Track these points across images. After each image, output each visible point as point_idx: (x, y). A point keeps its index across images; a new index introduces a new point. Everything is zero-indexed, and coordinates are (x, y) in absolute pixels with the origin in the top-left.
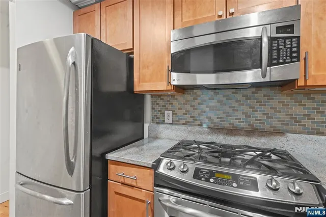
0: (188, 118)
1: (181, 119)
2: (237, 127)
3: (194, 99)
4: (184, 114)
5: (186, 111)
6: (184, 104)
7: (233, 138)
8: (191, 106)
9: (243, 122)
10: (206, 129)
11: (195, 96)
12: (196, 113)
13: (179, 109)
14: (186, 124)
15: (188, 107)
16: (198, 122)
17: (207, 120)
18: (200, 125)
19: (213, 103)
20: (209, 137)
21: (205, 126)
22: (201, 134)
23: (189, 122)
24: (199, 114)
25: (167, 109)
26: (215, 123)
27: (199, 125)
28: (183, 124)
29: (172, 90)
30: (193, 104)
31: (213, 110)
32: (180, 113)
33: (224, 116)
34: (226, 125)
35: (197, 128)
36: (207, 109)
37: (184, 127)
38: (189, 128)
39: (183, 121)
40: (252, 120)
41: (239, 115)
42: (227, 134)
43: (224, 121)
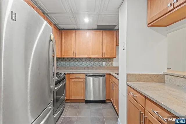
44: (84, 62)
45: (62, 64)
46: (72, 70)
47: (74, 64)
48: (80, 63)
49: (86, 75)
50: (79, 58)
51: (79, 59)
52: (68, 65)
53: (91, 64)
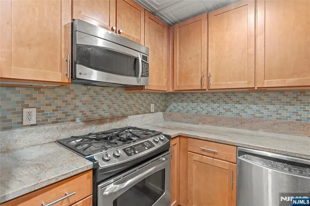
0: (59, 114)
1: (50, 117)
2: (103, 117)
3: (67, 93)
4: (53, 110)
5: (57, 107)
6: (54, 99)
7: (102, 126)
8: (63, 101)
9: (107, 113)
10: (81, 123)
11: (67, 90)
12: (68, 109)
13: (47, 105)
14: (57, 122)
15: (59, 102)
16: (72, 117)
17: (80, 114)
18: (74, 121)
19: (85, 98)
20: (84, 130)
21: (78, 120)
22: (76, 129)
23: (60, 119)
24: (72, 109)
25: (27, 106)
26: (88, 116)
27: (72, 121)
28: (53, 123)
29: (69, 83)
30: (66, 99)
31: (85, 104)
32: (48, 110)
33: (94, 109)
34: (96, 116)
35: (72, 124)
36: (80, 104)
37: (55, 126)
38: (62, 125)
39: (54, 119)
40: (112, 110)
41: (105, 107)
42: (98, 123)
43: (94, 113)
44: (238, 102)
45: (180, 107)
46: (203, 124)
47: (210, 110)
48: (227, 107)
49: (241, 153)
50: (224, 93)
51: (222, 95)
52: (195, 111)
53: (266, 113)
